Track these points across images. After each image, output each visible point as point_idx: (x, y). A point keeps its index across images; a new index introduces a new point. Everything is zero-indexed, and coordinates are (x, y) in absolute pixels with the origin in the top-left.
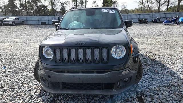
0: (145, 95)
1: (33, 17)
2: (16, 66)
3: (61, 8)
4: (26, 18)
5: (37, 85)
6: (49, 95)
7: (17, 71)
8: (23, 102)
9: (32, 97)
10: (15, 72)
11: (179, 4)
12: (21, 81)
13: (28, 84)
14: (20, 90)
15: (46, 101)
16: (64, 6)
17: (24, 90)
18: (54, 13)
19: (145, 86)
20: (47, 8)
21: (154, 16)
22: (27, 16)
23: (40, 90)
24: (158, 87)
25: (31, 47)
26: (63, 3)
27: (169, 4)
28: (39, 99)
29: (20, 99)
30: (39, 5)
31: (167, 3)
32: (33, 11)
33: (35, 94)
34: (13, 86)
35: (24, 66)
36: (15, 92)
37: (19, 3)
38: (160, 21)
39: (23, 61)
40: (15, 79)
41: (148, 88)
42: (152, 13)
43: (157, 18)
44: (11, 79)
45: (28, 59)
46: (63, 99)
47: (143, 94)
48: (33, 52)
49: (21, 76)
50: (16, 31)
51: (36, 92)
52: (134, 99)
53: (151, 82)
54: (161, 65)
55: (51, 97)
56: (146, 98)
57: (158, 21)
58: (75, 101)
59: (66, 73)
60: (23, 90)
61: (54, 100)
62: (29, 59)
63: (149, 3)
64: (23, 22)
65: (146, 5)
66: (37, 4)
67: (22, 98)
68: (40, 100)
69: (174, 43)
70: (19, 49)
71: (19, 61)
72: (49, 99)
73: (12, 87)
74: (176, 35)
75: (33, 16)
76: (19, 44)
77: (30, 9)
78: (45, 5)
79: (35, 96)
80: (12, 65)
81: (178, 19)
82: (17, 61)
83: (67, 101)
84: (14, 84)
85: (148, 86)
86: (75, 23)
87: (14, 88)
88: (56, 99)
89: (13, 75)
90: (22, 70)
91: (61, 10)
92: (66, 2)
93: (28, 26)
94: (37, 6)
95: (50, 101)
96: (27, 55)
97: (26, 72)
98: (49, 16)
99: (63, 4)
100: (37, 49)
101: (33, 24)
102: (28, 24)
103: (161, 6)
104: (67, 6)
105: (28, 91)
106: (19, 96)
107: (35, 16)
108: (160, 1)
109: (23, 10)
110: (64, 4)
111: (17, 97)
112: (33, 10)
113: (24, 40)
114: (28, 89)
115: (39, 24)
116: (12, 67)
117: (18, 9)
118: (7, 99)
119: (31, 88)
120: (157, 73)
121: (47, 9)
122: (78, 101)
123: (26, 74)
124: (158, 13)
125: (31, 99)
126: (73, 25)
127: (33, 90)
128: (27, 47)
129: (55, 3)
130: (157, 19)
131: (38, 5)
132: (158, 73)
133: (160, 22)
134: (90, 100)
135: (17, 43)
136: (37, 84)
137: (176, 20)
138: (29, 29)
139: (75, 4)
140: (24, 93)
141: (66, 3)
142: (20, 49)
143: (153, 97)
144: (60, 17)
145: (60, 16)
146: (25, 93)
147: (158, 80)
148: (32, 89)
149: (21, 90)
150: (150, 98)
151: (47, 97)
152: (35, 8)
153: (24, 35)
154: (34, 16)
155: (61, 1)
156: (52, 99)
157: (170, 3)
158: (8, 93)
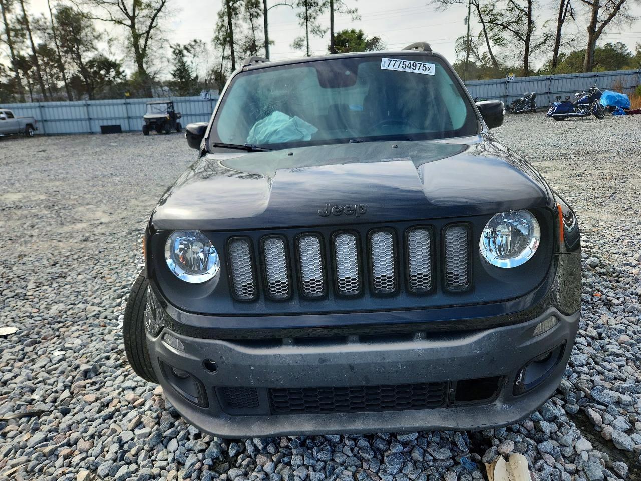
0: (599, 403)
1: (66, 106)
2: (28, 308)
3: (172, 68)
4: (38, 110)
5: (134, 389)
6: (198, 437)
7: (38, 333)
8: (88, 476)
9: (126, 447)
10: (27, 336)
11: (592, 43)
12: (62, 378)
13: (98, 390)
14: (67, 420)
15: (193, 465)
16: (185, 59)
17: (82, 420)
18: (149, 89)
19: (582, 366)
20: (121, 69)
21: (511, 89)
22: (45, 104)
23: (155, 415)
24: (632, 364)
25: (79, 226)
26: (182, 47)
27: (558, 44)
28: (160, 456)
29: (74, 464)
30: (87, 60)
31: (552, 43)
32: (67, 85)
33: (137, 432)
34: (31, 402)
35: (61, 306)
36: (45, 428)
37: (9, 51)
38: (533, 106)
39: (55, 285)
40: (36, 366)
41: (599, 373)
42: (504, 80)
43: (521, 96)
44: (16, 370)
45: (73, 274)
46: (265, 448)
47: (591, 399)
48: (89, 244)
49: (57, 354)
50: (7, 164)
51: (139, 424)
52: (560, 426)
53: (597, 346)
54: (604, 271)
55: (208, 444)
56: (608, 417)
57: (527, 107)
58: (321, 456)
59: (288, 344)
60: (79, 417)
61: (225, 453)
62: (80, 277)
63: (491, 42)
64: (29, 126)
65: (482, 50)
66: (79, 57)
67: (83, 459)
68: (164, 463)
69: (613, 184)
70: (31, 236)
71: (39, 285)
72: (203, 451)
73: (29, 409)
74: (607, 156)
75: (67, 103)
76: (25, 213)
77: (52, 75)
78: (111, 58)
79: (139, 443)
80: (12, 303)
81: (598, 95)
82: (31, 285)
83: (286, 460)
84: (32, 391)
85: (591, 361)
86: (277, 122)
87: (39, 414)
88: (232, 453)
89: (22, 350)
90: (56, 326)
91: (174, 75)
92: (193, 43)
93: (50, 141)
94: (81, 65)
95: (208, 461)
96: (67, 256)
97: (76, 334)
98: (128, 101)
99: (180, 52)
100: (103, 231)
101: (70, 134)
102: (49, 135)
103: (533, 54)
104: (196, 60)
105: (104, 421)
106: (66, 451)
107: (76, 103)
108: (528, 37)
109: (24, 82)
110: (185, 52)
111: (57, 457)
112: (64, 79)
113: (43, 197)
114: (99, 411)
115: (92, 133)
116: (13, 314)
117: (7, 76)
118: (13, 467)
119: (111, 409)
120: (605, 305)
121: (118, 74)
122: (333, 452)
123: (78, 342)
124: (524, 78)
125: (122, 459)
126: (271, 129)
127: (124, 415)
128: (62, 224)
129: (148, 51)
130: (522, 99)
131: (83, 60)
132: (609, 304)
133: (535, 112)
134: (381, 447)
135: (19, 213)
136: (134, 384)
137: (590, 100)
138: (57, 154)
139: (228, 52)
140: (86, 431)
141: (192, 50)
142: (35, 233)
143: (631, 409)
144: (171, 103)
145: (174, 98)
146: (91, 430)
147: (620, 331)
148: (117, 410)
149: (68, 417)
150: (621, 414)
151: (191, 443)
152: (72, 70)
153: (39, 176)
154: (71, 103)
155: (173, 43)
156: (215, 451)
157: (562, 41)
158: (17, 440)
